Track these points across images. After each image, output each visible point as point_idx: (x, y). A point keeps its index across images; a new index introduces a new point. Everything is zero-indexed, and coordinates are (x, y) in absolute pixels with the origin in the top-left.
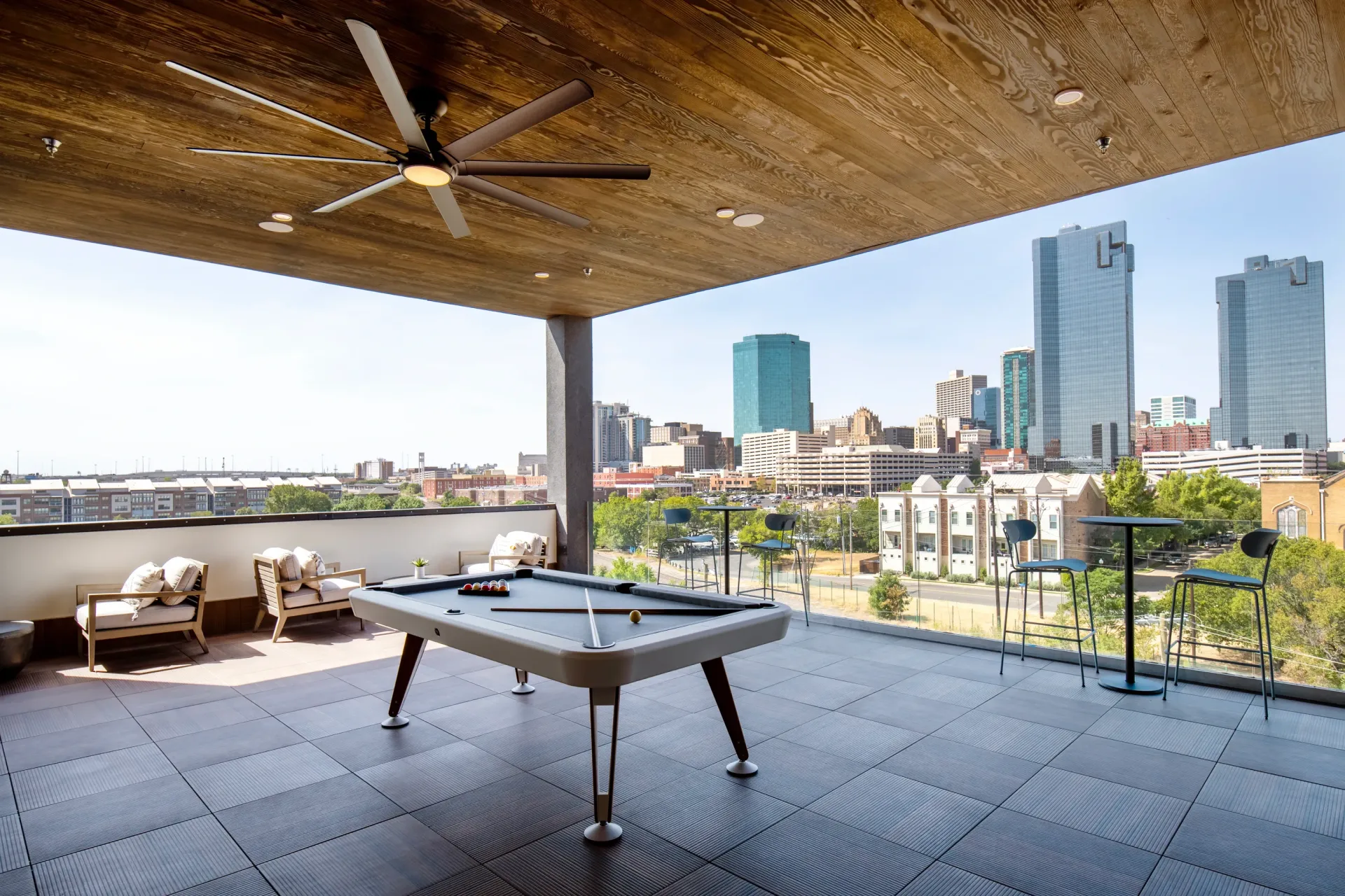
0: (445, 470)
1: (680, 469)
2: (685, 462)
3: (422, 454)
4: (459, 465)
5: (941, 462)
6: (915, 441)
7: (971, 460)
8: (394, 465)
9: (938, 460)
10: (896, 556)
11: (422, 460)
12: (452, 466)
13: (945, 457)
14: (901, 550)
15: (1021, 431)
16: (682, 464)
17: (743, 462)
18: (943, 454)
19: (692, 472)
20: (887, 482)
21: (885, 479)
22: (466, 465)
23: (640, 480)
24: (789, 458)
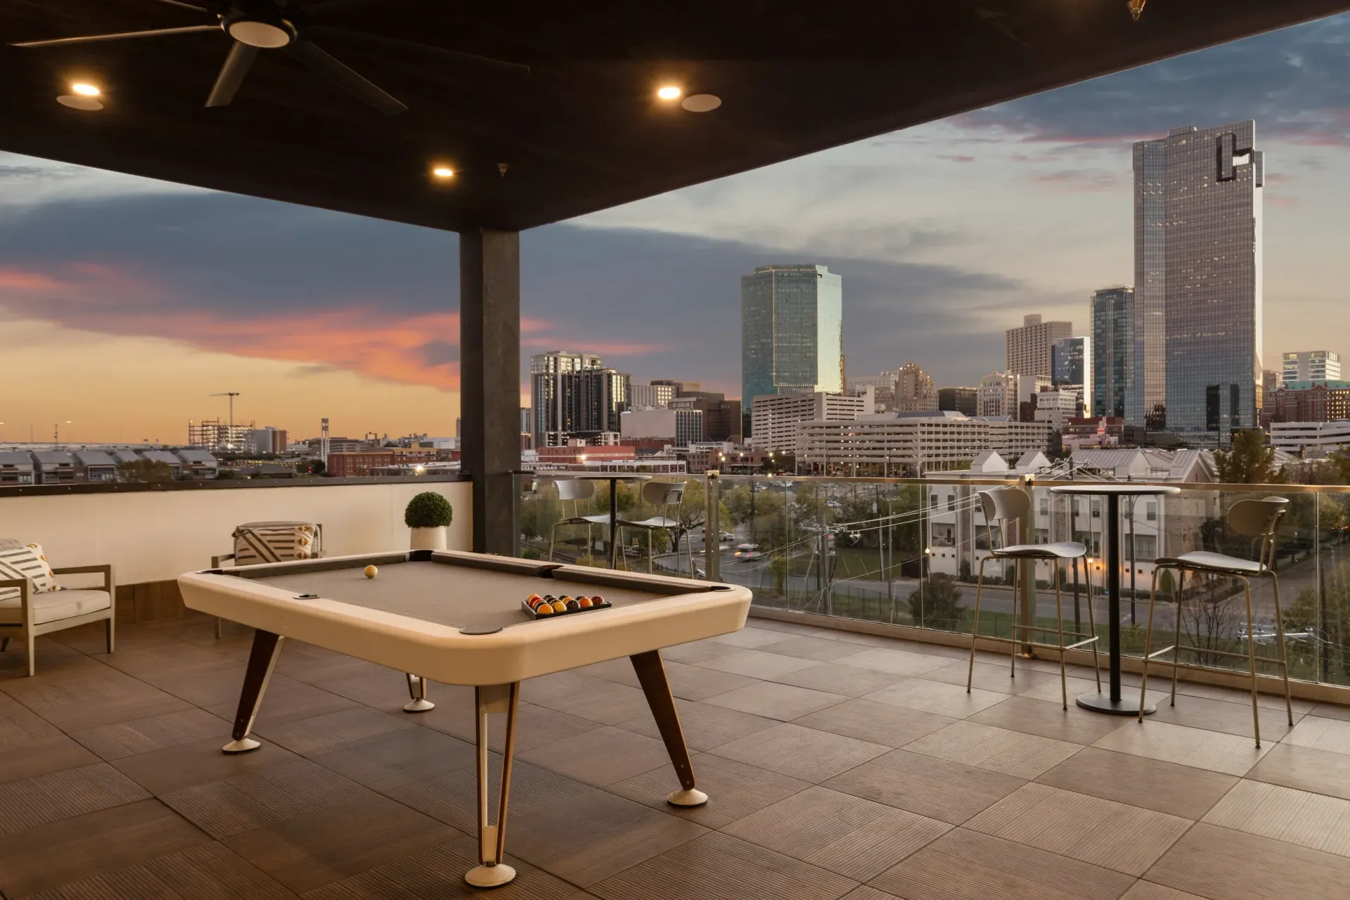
0: (357, 441)
1: (671, 441)
2: (677, 432)
3: (325, 421)
4: (376, 435)
5: (1011, 434)
6: (978, 407)
7: (1050, 431)
8: (288, 435)
9: (1007, 431)
10: (948, 555)
11: (325, 429)
12: (366, 436)
13: (1016, 427)
14: (955, 549)
15: (1116, 394)
16: (673, 435)
17: (753, 432)
18: (1013, 424)
19: (686, 445)
20: (941, 459)
21: (937, 455)
22: (385, 435)
23: (617, 455)
24: (813, 428)
